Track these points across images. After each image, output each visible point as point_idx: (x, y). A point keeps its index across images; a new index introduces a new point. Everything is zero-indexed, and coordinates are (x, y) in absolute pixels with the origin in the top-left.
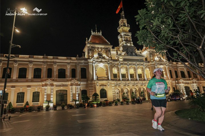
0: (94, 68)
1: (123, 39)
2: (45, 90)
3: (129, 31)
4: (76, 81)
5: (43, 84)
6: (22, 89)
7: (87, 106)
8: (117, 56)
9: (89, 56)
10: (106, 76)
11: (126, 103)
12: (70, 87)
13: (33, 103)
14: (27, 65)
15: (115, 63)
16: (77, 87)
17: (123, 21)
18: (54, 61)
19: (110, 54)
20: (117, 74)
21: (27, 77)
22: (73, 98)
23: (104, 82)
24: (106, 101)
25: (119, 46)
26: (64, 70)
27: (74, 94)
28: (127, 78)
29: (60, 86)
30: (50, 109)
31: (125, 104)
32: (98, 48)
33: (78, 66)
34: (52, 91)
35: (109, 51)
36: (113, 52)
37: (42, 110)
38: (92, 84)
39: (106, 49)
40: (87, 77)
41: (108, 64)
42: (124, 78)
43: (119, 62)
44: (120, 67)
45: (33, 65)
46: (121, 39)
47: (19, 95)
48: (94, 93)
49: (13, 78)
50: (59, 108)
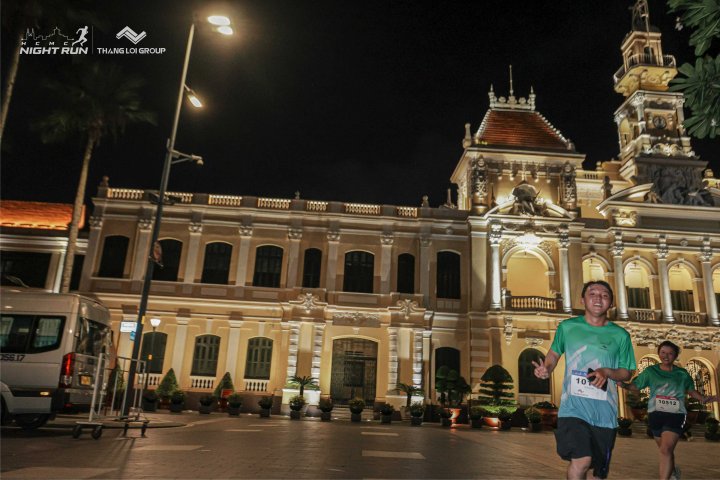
0: (496, 256)
1: (641, 124)
2: (294, 333)
3: (670, 84)
4: (414, 306)
5: (286, 308)
6: (214, 323)
7: (458, 420)
8: (606, 202)
9: (475, 203)
10: (550, 294)
11: (645, 428)
12: (390, 330)
13: (249, 381)
14: (234, 231)
15: (596, 235)
16: (418, 335)
17: (644, 41)
18: (332, 219)
19: (574, 192)
21: (230, 279)
22: (398, 379)
23: (540, 321)
24: (546, 406)
25: (617, 159)
26: (370, 259)
27: (406, 361)
28: (653, 307)
29: (349, 322)
30: (309, 414)
31: (639, 432)
32: (517, 167)
33: (426, 245)
34: (319, 341)
35: (570, 180)
36: (589, 187)
37: (278, 412)
38: (484, 325)
39: (552, 170)
40: (463, 292)
41: (563, 238)
42: (638, 307)
43: (618, 234)
44: (619, 254)
45: (254, 235)
46: (631, 126)
47: (202, 344)
48: (489, 365)
49: (186, 282)
50: (340, 413)
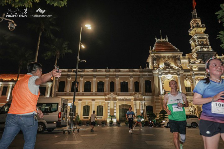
0: (161, 81)
1: (197, 43)
2: (109, 104)
3: (204, 32)
4: (140, 95)
5: (106, 97)
6: (88, 102)
8: (189, 64)
9: (154, 67)
12: (134, 102)
13: (98, 117)
14: (91, 78)
15: (187, 73)
16: (141, 103)
17: (196, 21)
18: (116, 74)
20: (190, 87)
21: (91, 91)
25: (191, 53)
26: (127, 83)
27: (138, 110)
29: (123, 100)
30: (114, 125)
32: (164, 57)
33: (142, 79)
34: (115, 106)
35: (179, 59)
36: (184, 61)
37: (106, 125)
38: (159, 99)
39: (174, 57)
40: (152, 91)
41: (178, 75)
43: (193, 73)
44: (194, 78)
45: (97, 79)
46: (194, 44)
47: (85, 108)
48: (161, 110)
49: (80, 92)
50: (122, 124)
